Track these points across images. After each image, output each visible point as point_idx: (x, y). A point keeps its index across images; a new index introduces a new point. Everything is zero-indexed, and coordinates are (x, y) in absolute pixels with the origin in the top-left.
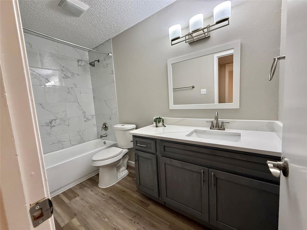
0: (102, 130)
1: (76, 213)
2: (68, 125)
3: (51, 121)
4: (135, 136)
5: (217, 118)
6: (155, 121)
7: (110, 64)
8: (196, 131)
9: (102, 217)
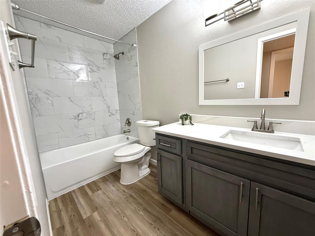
0: (125, 126)
1: (98, 207)
2: (93, 118)
3: (78, 114)
4: (158, 134)
5: (263, 117)
6: (182, 118)
7: (134, 56)
8: (232, 132)
9: (122, 216)
